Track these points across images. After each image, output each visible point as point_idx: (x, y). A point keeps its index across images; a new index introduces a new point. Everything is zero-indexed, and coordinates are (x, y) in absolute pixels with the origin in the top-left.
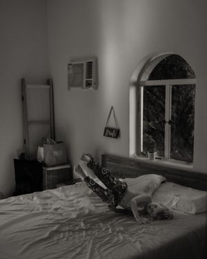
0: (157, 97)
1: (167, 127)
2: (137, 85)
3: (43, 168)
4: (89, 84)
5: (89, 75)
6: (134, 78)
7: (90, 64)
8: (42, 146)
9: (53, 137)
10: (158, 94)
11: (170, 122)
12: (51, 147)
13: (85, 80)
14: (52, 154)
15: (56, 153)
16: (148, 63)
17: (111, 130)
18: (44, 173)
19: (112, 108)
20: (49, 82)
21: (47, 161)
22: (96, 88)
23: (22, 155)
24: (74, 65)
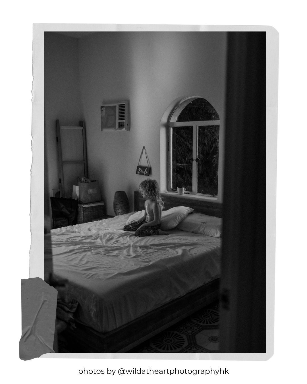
0: (184, 138)
1: (195, 164)
2: (167, 126)
3: (79, 205)
4: (121, 126)
5: (122, 117)
6: (165, 120)
7: (122, 107)
8: (77, 185)
9: (87, 176)
10: (184, 135)
11: (197, 160)
12: (85, 185)
13: (118, 121)
14: (87, 192)
15: (91, 191)
16: (176, 106)
17: (143, 168)
18: (79, 210)
19: (144, 148)
20: (82, 124)
21: (82, 199)
22: (129, 129)
23: (58, 194)
24: (107, 108)
